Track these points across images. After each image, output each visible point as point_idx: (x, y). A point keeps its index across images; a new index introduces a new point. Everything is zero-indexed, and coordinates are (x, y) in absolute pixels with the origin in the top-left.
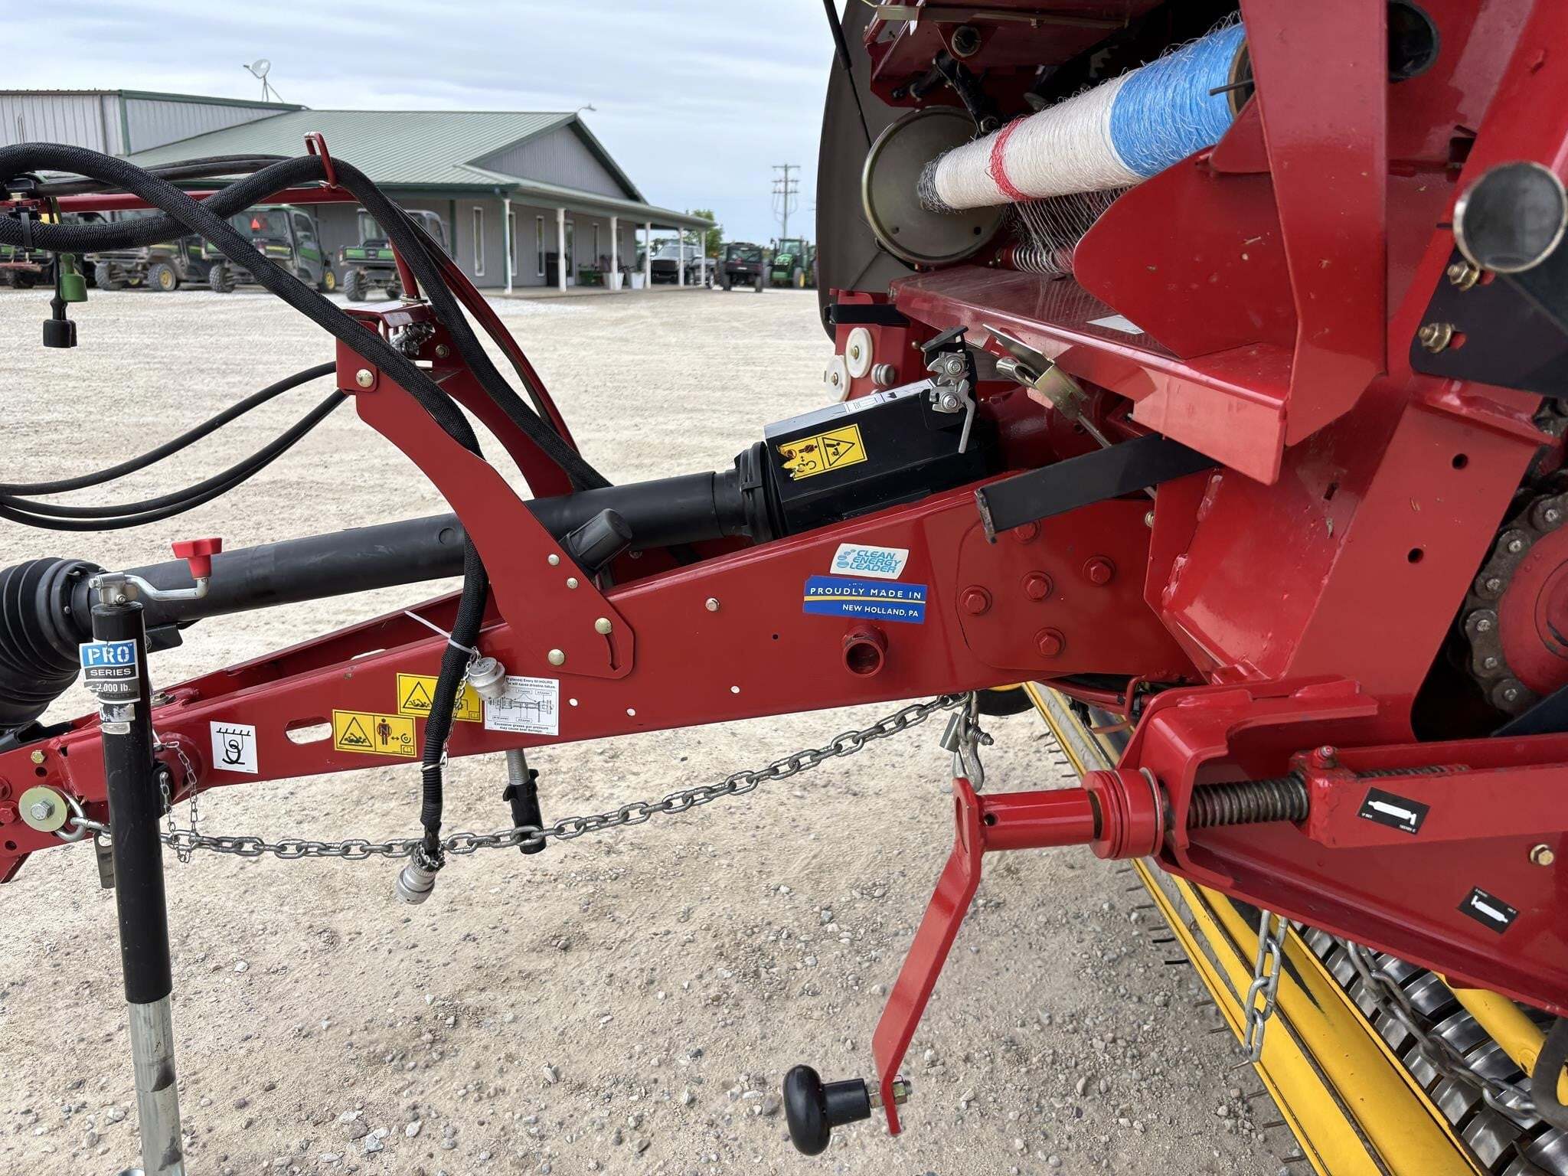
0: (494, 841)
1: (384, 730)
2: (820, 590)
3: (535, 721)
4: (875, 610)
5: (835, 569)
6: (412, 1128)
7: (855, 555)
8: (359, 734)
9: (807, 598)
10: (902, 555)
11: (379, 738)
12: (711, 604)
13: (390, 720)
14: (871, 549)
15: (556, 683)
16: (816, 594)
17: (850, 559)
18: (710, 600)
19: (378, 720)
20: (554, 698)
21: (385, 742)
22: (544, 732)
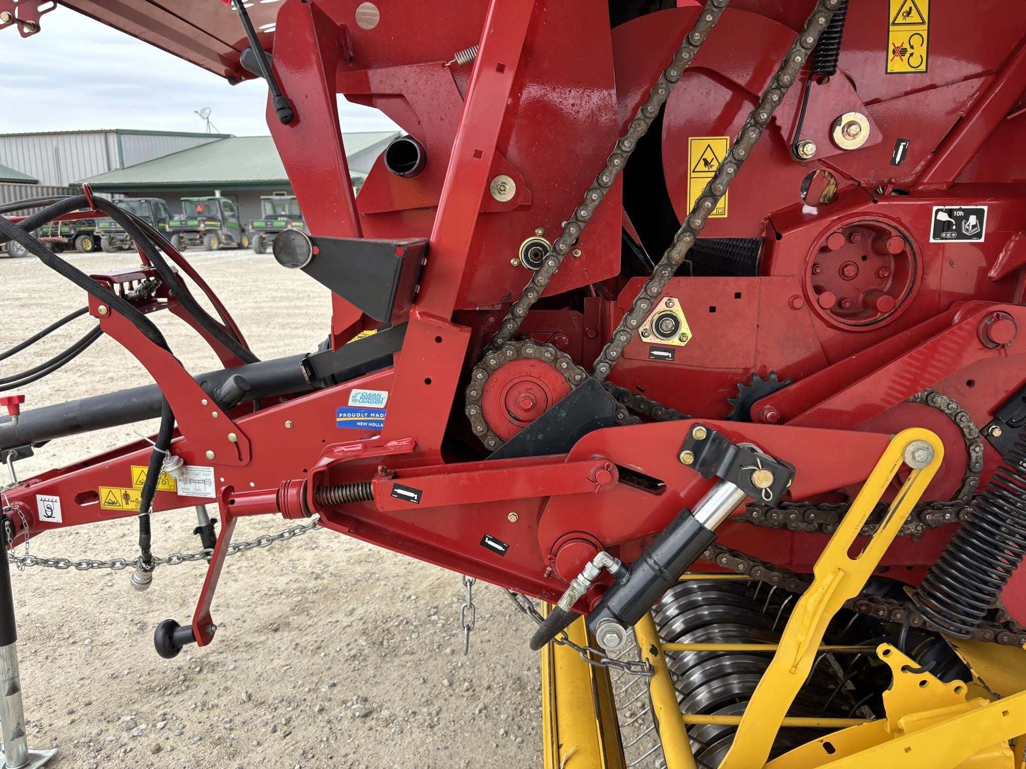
0: (192, 557)
1: (126, 497)
2: (345, 415)
3: (203, 491)
4: (374, 425)
5: (351, 403)
6: (160, 725)
7: (360, 395)
8: (113, 499)
9: (338, 420)
10: (385, 394)
11: (124, 502)
12: (288, 424)
13: (129, 492)
14: (368, 392)
15: (212, 469)
16: (342, 417)
17: (358, 397)
18: (287, 422)
19: (123, 491)
20: (212, 477)
21: (127, 503)
22: (208, 496)
